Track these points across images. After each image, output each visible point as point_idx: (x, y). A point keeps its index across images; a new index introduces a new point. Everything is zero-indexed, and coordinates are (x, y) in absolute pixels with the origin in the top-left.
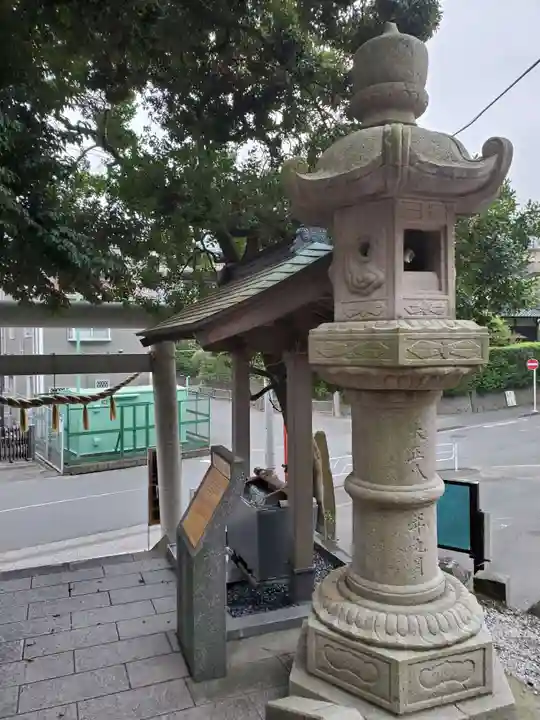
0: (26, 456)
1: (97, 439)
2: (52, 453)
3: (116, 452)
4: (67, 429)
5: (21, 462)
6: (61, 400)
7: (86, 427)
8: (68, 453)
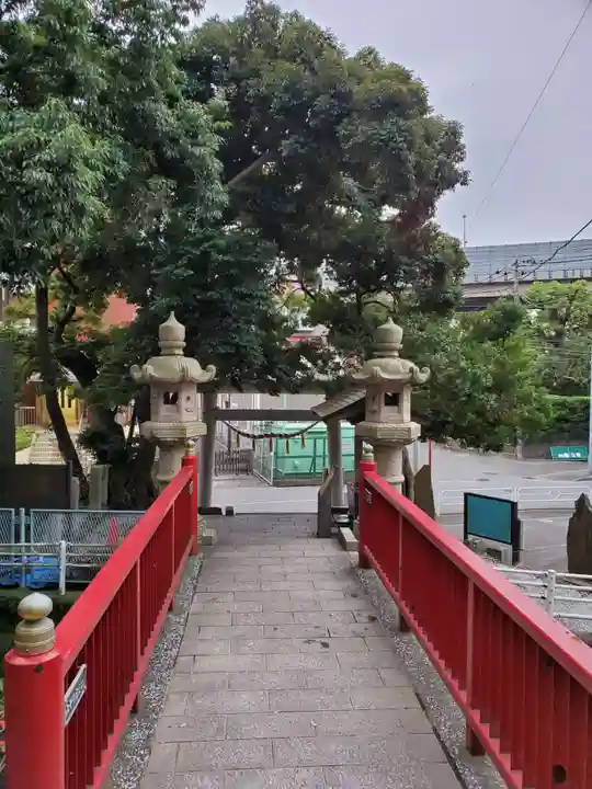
0: (247, 471)
1: (297, 462)
2: (265, 470)
3: (310, 473)
4: (275, 453)
5: (244, 476)
6: (273, 435)
7: (288, 452)
8: (276, 471)
